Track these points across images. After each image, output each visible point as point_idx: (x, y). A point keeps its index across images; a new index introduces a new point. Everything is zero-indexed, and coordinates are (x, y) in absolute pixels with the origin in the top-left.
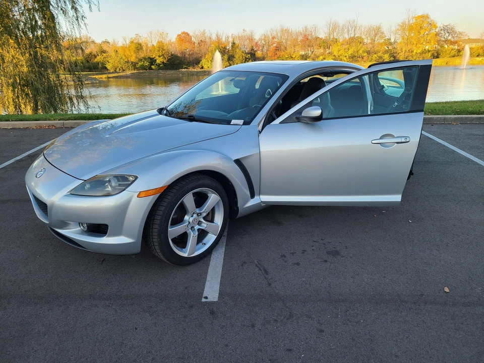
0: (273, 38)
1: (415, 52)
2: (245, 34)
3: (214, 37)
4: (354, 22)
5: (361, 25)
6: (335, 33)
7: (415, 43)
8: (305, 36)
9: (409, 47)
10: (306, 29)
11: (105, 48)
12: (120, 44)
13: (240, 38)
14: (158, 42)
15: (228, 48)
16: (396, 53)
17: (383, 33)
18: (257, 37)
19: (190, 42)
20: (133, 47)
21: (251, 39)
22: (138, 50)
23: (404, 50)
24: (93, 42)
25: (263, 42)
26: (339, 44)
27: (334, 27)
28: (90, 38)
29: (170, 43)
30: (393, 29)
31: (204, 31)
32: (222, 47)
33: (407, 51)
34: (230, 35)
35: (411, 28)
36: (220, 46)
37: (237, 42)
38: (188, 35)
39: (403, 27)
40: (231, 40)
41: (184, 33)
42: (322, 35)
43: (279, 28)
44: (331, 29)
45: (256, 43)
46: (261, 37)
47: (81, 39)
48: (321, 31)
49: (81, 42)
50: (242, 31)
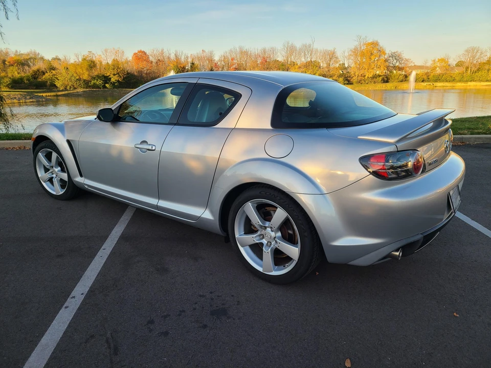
0: (233, 59)
1: (367, 76)
2: (205, 54)
3: (173, 57)
4: (310, 46)
5: (317, 50)
6: (292, 57)
7: (367, 68)
8: (264, 58)
9: (362, 72)
10: (264, 51)
11: (55, 65)
12: (72, 61)
13: (199, 59)
14: (114, 60)
15: (187, 68)
16: (350, 77)
17: (337, 58)
18: (216, 58)
19: (147, 60)
20: (86, 65)
21: (211, 60)
22: (91, 67)
23: (357, 74)
24: (42, 58)
25: (223, 63)
26: (297, 67)
27: (291, 50)
28: (39, 54)
29: (127, 62)
30: (346, 54)
31: (162, 50)
32: (181, 67)
33: (360, 75)
34: (189, 55)
35: (363, 54)
36: (179, 66)
37: (196, 62)
38: (145, 53)
39: (355, 52)
40: (190, 60)
41: (140, 51)
42: (280, 59)
43: (238, 50)
44: (288, 52)
45: (216, 64)
46: (221, 58)
47: (28, 54)
48: (279, 54)
49: (28, 58)
50: (201, 52)
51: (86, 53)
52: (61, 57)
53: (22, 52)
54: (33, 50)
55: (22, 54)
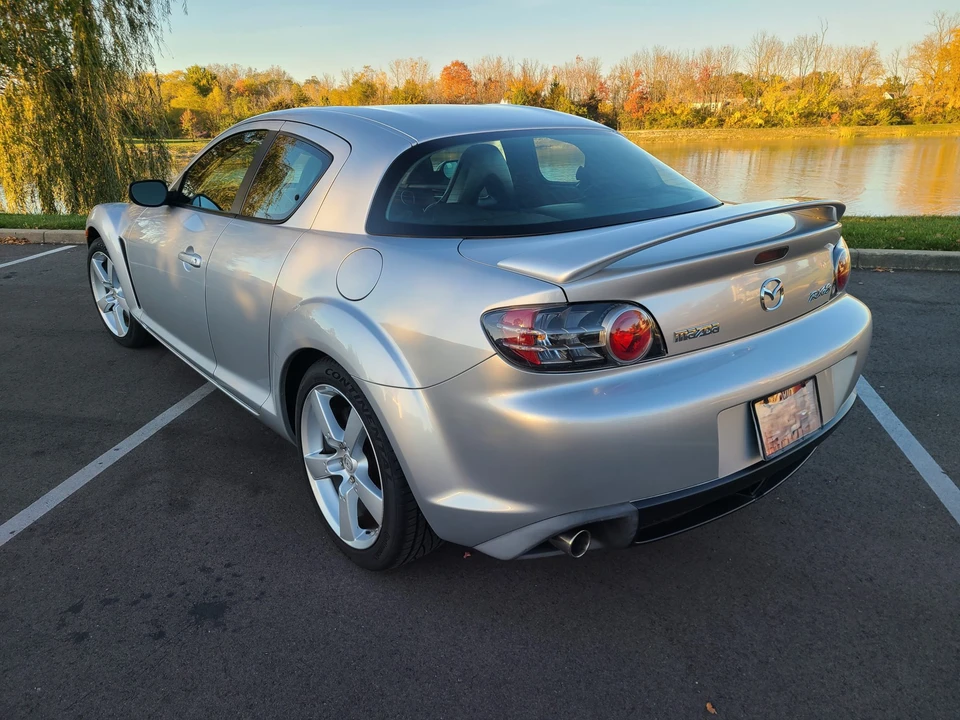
0: (638, 74)
1: (950, 106)
2: (581, 65)
3: (517, 72)
4: (814, 40)
5: (831, 49)
6: (771, 65)
7: (952, 86)
8: (706, 69)
9: (939, 95)
10: (709, 55)
11: (310, 93)
12: (337, 85)
13: (570, 74)
14: (408, 82)
15: (543, 94)
16: (907, 107)
17: (878, 65)
18: (604, 73)
19: (468, 80)
20: (358, 91)
21: (592, 77)
22: (368, 97)
23: (924, 101)
24: (290, 82)
25: (617, 82)
26: (779, 87)
27: (770, 50)
28: (284, 73)
29: (432, 85)
30: (903, 55)
31: (499, 62)
32: (531, 92)
33: (933, 103)
34: (550, 68)
35: (945, 55)
36: (528, 90)
37: (563, 82)
38: (465, 67)
39: (927, 51)
40: (550, 78)
41: (457, 64)
42: (743, 68)
43: (651, 54)
44: (763, 55)
45: (601, 84)
46: (614, 71)
47: (268, 75)
48: (740, 59)
49: (266, 81)
50: (575, 60)
51: (359, 69)
52: (320, 78)
53: (259, 71)
54: (275, 67)
55: (258, 75)
